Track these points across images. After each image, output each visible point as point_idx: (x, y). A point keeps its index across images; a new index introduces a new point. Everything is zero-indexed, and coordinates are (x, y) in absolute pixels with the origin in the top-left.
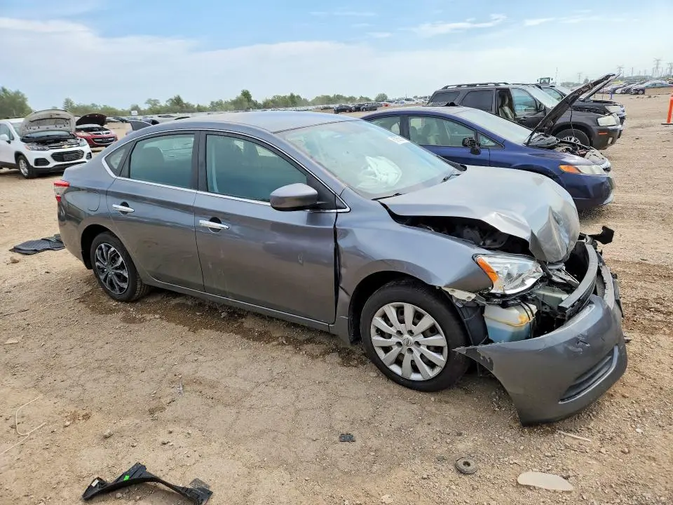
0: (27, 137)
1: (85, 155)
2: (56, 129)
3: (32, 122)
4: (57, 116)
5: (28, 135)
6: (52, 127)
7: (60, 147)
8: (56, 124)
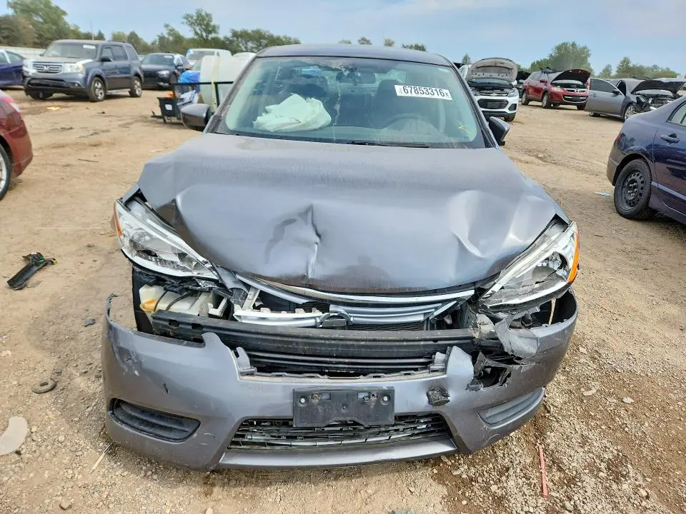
0: (472, 82)
1: (509, 105)
2: (499, 77)
3: (478, 68)
4: (501, 65)
5: (474, 80)
6: (495, 75)
7: (488, 94)
8: (499, 73)
